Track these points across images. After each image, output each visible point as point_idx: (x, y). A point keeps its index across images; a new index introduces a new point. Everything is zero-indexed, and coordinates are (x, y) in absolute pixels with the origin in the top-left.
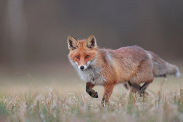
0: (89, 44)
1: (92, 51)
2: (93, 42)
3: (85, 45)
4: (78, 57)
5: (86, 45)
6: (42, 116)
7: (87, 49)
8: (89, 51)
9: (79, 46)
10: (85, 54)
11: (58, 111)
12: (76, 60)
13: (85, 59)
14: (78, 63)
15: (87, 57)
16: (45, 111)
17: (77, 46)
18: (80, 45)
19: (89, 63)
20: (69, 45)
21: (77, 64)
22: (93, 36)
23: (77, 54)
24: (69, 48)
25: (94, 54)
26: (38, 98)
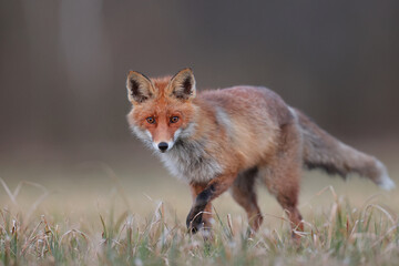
0: (179, 88)
1: (184, 107)
2: (187, 85)
3: (168, 90)
4: (152, 120)
5: (170, 92)
6: (139, 262)
7: (174, 100)
8: (177, 106)
9: (155, 92)
10: (168, 112)
11: (176, 253)
12: (148, 128)
13: (169, 125)
14: (153, 133)
15: (173, 120)
16: (145, 253)
17: (150, 94)
18: (157, 90)
19: (177, 133)
20: (130, 92)
21: (150, 136)
22: (188, 70)
23: (149, 113)
24: (130, 98)
25: (188, 112)
26: (129, 222)
